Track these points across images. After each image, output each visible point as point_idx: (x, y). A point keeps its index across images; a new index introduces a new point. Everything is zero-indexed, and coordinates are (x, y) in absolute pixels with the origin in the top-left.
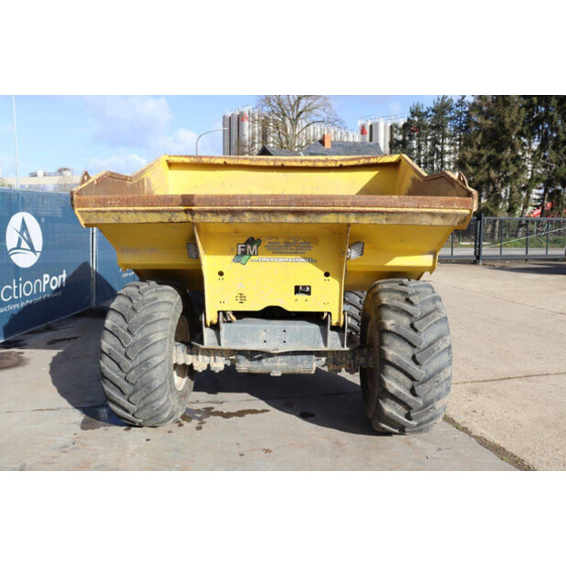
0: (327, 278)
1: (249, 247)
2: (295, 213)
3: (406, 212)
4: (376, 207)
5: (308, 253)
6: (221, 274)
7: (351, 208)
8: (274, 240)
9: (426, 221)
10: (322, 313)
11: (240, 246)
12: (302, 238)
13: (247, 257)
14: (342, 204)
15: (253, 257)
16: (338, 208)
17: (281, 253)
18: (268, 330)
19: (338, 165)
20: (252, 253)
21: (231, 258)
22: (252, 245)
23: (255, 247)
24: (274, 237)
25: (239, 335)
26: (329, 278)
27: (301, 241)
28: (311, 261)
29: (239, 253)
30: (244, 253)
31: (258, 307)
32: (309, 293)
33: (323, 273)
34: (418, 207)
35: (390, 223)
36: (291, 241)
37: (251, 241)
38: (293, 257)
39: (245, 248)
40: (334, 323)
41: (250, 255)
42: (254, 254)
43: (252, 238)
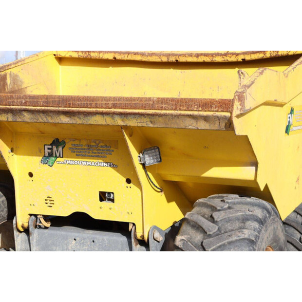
0: (129, 185)
1: (55, 148)
2: (66, 113)
3: (165, 115)
4: (135, 108)
5: (109, 158)
6: (31, 175)
7: (113, 110)
8: (77, 142)
9: (191, 125)
10: (127, 224)
11: (46, 147)
12: (103, 141)
13: (53, 159)
14: (104, 106)
15: (58, 159)
16: (101, 110)
17: (84, 156)
18: (77, 239)
19: (240, 58)
20: (58, 155)
21: (39, 159)
22: (57, 147)
23: (60, 149)
24: (76, 139)
25: (50, 242)
26: (131, 185)
27: (101, 144)
28: (113, 166)
29: (47, 155)
30: (51, 155)
31: (66, 213)
32: (113, 200)
33: (125, 179)
34: (175, 109)
35: (156, 126)
36: (93, 144)
37: (57, 143)
38: (95, 161)
39: (51, 149)
40: (139, 235)
41: (56, 157)
42: (60, 157)
43: (57, 139)
